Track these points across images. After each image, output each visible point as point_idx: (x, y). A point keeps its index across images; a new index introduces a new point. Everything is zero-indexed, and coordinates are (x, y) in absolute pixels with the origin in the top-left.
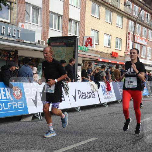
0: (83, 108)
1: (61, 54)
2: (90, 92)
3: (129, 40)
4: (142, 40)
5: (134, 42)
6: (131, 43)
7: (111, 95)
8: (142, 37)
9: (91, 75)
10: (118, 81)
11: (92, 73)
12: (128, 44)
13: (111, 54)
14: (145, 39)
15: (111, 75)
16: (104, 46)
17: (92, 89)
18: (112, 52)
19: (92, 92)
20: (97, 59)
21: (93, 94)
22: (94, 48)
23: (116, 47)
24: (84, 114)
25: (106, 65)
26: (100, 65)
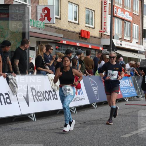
0: (40, 115)
1: (4, 32)
2: (50, 91)
3: (105, 12)
4: (124, 13)
5: (113, 16)
6: (109, 17)
7: (81, 96)
8: (125, 9)
9: (51, 65)
10: (91, 75)
11: (52, 62)
12: (103, 18)
13: (80, 34)
14: (128, 12)
15: (80, 66)
16: (69, 22)
17: (53, 87)
18: (82, 30)
19: (52, 90)
20: (60, 41)
21: (54, 93)
22: (54, 24)
23: (86, 23)
24: (42, 125)
25: (72, 50)
26: (64, 50)
